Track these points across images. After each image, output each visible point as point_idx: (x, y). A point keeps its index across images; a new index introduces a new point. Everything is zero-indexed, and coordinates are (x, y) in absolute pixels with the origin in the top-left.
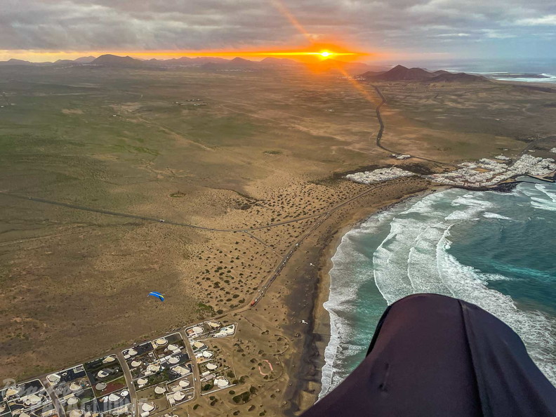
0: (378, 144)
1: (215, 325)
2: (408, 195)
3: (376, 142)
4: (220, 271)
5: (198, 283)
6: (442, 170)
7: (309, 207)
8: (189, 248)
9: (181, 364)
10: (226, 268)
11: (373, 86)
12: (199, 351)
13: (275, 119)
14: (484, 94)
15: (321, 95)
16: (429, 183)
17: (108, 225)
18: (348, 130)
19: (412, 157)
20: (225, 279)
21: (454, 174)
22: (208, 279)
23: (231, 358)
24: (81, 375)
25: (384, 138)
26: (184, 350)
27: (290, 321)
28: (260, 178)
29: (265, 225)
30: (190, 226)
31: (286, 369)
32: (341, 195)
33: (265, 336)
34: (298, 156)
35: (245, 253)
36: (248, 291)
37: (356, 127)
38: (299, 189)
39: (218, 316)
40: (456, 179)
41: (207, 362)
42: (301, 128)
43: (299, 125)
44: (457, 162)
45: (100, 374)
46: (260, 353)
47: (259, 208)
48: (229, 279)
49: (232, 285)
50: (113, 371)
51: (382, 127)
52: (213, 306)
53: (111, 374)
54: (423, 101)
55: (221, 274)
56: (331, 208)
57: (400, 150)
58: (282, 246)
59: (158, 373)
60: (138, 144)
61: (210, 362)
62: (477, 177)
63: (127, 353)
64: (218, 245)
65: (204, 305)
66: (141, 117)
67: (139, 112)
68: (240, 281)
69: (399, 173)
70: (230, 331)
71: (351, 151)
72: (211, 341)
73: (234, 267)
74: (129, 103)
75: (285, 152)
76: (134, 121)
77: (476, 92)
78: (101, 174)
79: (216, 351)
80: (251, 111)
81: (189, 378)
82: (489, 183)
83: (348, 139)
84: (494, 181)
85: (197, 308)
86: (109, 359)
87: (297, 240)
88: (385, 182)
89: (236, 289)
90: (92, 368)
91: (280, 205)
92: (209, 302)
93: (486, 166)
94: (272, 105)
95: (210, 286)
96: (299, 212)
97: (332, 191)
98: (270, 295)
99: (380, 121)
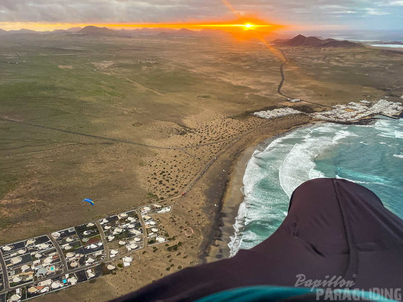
0: (279, 92)
1: (158, 206)
2: (295, 127)
3: (277, 90)
4: (163, 174)
5: (149, 181)
6: (321, 110)
7: (226, 134)
8: (143, 159)
9: (136, 228)
10: (167, 172)
11: (280, 50)
12: (148, 221)
13: (208, 73)
14: (360, 56)
15: (242, 56)
16: (311, 118)
17: (90, 144)
18: (259, 81)
19: (301, 100)
20: (167, 179)
21: (329, 113)
22: (155, 179)
23: (167, 226)
24: (73, 233)
25: (283, 87)
26: (138, 221)
27: (207, 204)
28: (193, 114)
29: (195, 145)
30: (145, 145)
31: (202, 232)
32: (249, 126)
33: (190, 213)
34: (221, 99)
35: (180, 163)
36: (181, 186)
37: (263, 79)
38: (220, 122)
39: (161, 201)
40: (330, 116)
41: (152, 228)
42: (225, 80)
43: (224, 77)
44: (333, 104)
45: (85, 233)
46: (186, 223)
47: (192, 134)
48: (169, 179)
49: (170, 183)
50: (93, 231)
51: (283, 79)
52: (158, 195)
53: (91, 233)
54: (315, 61)
55: (164, 176)
56: (241, 135)
57: (293, 96)
58: (206, 159)
59: (121, 233)
60: (111, 90)
61: (154, 228)
62: (345, 115)
63: (102, 221)
64: (163, 158)
65: (152, 195)
66: (113, 71)
67: (112, 68)
68: (176, 180)
69: (291, 111)
70: (168, 210)
71: (259, 96)
72: (155, 216)
73: (173, 172)
74: (105, 61)
75: (213, 96)
76: (109, 74)
77: (354, 54)
78: (86, 110)
79: (158, 221)
80: (191, 68)
81: (140, 236)
82: (353, 119)
83: (258, 87)
84: (356, 118)
85: (147, 196)
86: (91, 224)
87: (216, 155)
88: (280, 118)
89: (173, 185)
90: (80, 230)
91: (206, 133)
92: (155, 192)
93: (352, 107)
94: (206, 63)
95: (156, 183)
96: (218, 137)
97: (243, 124)
98: (195, 189)
99: (282, 76)
